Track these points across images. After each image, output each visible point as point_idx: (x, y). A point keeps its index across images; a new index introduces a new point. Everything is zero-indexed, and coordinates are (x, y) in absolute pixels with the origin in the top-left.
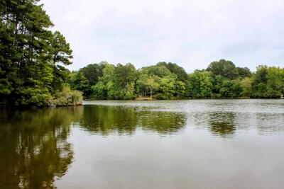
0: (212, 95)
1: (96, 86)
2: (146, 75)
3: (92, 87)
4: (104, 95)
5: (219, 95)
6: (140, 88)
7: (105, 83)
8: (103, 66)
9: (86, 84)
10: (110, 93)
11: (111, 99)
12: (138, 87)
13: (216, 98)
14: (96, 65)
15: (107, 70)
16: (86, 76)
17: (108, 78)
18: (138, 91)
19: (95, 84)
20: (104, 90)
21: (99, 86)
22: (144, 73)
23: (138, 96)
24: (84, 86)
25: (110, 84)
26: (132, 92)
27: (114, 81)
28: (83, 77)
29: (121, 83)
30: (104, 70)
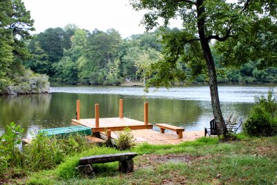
0: (240, 78)
1: (60, 63)
2: (137, 48)
3: (54, 65)
4: (73, 78)
5: (250, 79)
6: (128, 68)
7: (74, 60)
8: (71, 32)
9: (44, 59)
10: (82, 75)
11: (84, 84)
12: (125, 66)
13: (247, 84)
14: (59, 29)
15: (78, 39)
16: (43, 47)
17: (78, 51)
18: (125, 72)
19: (57, 60)
20: (72, 70)
21: (65, 64)
22: (135, 45)
23: (124, 81)
24: (41, 63)
25: (82, 61)
26: (116, 74)
27: (88, 56)
28: (39, 49)
29: (99, 60)
30: (72, 39)
